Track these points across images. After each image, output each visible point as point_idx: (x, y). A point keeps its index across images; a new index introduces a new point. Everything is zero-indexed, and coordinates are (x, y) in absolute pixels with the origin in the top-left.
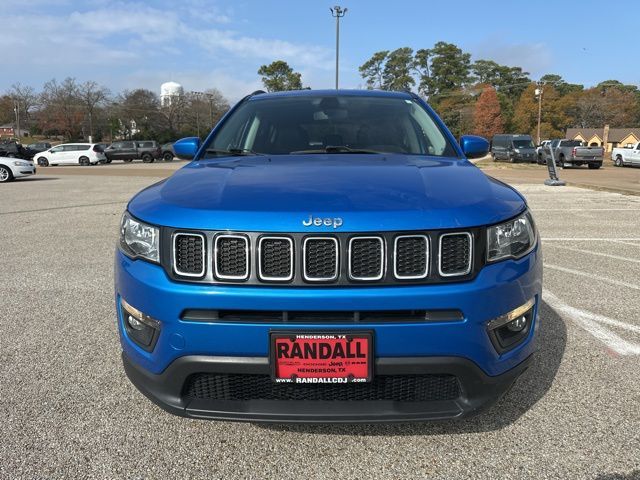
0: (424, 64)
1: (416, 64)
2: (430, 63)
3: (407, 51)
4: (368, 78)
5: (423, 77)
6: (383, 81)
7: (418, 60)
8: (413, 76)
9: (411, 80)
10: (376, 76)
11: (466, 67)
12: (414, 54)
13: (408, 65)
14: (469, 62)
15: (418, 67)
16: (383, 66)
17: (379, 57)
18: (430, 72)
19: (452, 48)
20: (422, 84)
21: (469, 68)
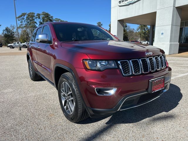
0: (39, 18)
1: (37, 18)
2: (41, 18)
3: (33, 13)
4: (20, 21)
5: (40, 22)
6: (26, 22)
7: (37, 17)
8: (36, 21)
9: (36, 23)
10: (23, 20)
11: (52, 20)
12: (35, 15)
13: (34, 18)
14: (53, 18)
15: (37, 19)
16: (25, 17)
17: (24, 15)
18: (42, 21)
19: (47, 14)
20: (40, 24)
21: (53, 20)
